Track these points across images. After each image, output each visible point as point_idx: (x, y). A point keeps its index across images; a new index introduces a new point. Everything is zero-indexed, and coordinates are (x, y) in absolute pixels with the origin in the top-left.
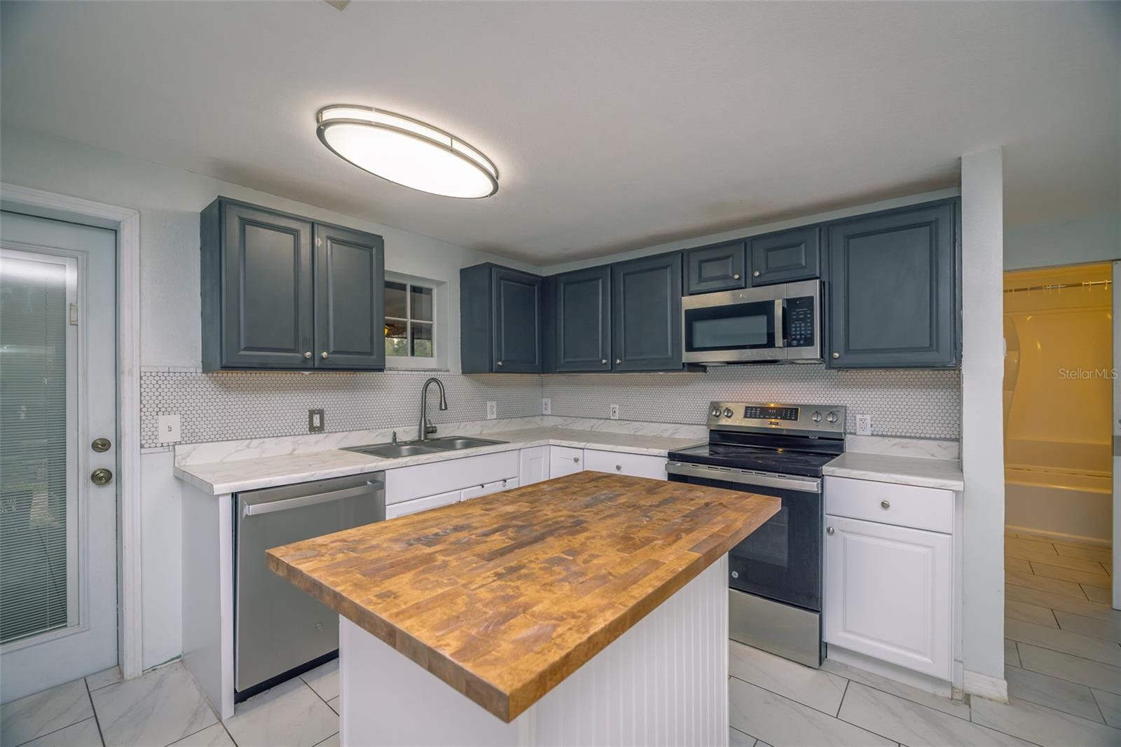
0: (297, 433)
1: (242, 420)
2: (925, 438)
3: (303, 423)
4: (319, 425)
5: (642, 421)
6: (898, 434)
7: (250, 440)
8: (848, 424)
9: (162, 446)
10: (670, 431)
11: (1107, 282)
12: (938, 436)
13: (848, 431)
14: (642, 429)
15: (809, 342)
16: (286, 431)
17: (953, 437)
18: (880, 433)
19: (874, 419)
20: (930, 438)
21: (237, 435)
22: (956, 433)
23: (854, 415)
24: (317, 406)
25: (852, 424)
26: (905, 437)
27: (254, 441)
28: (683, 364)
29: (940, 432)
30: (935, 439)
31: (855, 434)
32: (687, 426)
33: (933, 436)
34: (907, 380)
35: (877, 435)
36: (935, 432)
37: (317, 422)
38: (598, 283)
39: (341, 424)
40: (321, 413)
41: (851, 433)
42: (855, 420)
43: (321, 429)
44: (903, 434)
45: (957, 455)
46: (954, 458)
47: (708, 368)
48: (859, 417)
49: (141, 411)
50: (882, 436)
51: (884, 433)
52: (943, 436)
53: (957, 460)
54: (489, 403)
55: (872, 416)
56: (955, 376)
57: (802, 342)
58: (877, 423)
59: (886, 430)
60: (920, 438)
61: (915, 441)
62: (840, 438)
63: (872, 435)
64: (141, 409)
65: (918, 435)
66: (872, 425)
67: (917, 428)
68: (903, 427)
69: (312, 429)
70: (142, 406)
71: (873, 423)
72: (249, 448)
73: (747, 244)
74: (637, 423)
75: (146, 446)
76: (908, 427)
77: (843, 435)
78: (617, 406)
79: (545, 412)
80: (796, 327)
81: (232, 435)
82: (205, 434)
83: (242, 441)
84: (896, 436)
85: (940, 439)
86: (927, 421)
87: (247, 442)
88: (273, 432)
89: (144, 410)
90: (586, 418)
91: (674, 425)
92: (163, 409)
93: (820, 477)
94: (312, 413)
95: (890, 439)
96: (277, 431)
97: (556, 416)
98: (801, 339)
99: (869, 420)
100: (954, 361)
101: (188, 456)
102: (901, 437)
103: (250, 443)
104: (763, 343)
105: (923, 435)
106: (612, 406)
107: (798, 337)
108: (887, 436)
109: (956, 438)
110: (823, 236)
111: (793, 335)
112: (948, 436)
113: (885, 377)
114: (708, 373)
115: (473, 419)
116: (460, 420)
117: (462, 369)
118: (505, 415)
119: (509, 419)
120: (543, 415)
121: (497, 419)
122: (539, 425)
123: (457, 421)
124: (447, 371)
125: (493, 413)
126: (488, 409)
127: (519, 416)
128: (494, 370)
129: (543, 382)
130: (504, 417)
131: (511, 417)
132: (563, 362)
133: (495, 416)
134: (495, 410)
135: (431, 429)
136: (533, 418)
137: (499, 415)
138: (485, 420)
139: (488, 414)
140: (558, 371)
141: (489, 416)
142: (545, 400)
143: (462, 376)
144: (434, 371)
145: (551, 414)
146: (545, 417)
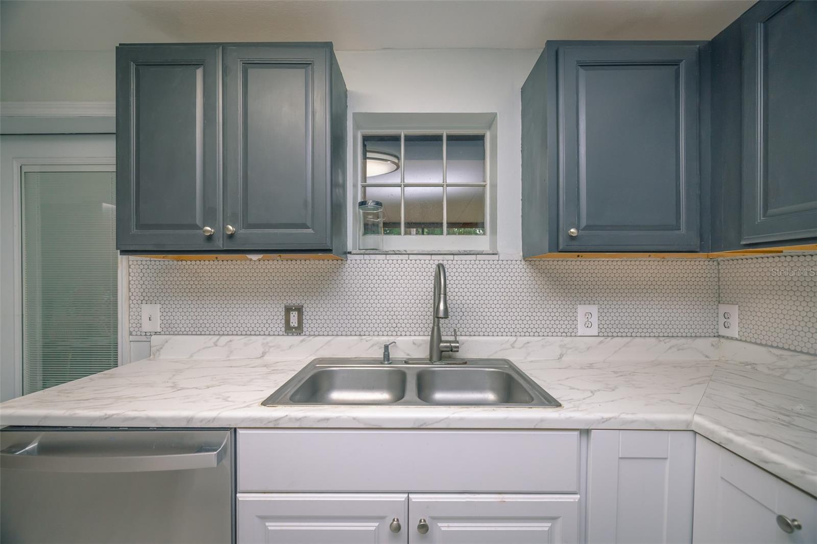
0: (272, 333)
1: (214, 314)
3: (278, 321)
4: (296, 325)
9: (146, 335)
16: (260, 329)
21: (210, 329)
24: (295, 301)
37: (294, 322)
39: (326, 325)
40: (299, 310)
43: (298, 330)
49: (130, 299)
54: (582, 310)
64: (130, 297)
69: (289, 329)
70: (131, 294)
72: (216, 345)
75: (134, 333)
79: (724, 332)
81: (205, 329)
82: (181, 325)
83: (210, 337)
87: (216, 338)
89: (132, 298)
92: (146, 298)
94: (288, 310)
96: (251, 329)
101: (161, 348)
103: (218, 340)
115: (546, 334)
116: (518, 334)
117: (523, 251)
118: (617, 330)
119: (628, 339)
120: (719, 336)
121: (598, 336)
122: (707, 356)
123: (514, 334)
124: (493, 254)
125: (590, 326)
126: (579, 318)
127: (652, 334)
128: (561, 247)
129: (719, 273)
130: (615, 334)
131: (631, 336)
132: (760, 218)
133: (594, 331)
134: (594, 320)
135: (449, 344)
136: (690, 340)
137: (603, 330)
138: (571, 336)
139: (579, 326)
140: (743, 243)
141: (581, 330)
142: (723, 308)
143: (523, 262)
144: (470, 254)
145: (737, 336)
146: (722, 340)
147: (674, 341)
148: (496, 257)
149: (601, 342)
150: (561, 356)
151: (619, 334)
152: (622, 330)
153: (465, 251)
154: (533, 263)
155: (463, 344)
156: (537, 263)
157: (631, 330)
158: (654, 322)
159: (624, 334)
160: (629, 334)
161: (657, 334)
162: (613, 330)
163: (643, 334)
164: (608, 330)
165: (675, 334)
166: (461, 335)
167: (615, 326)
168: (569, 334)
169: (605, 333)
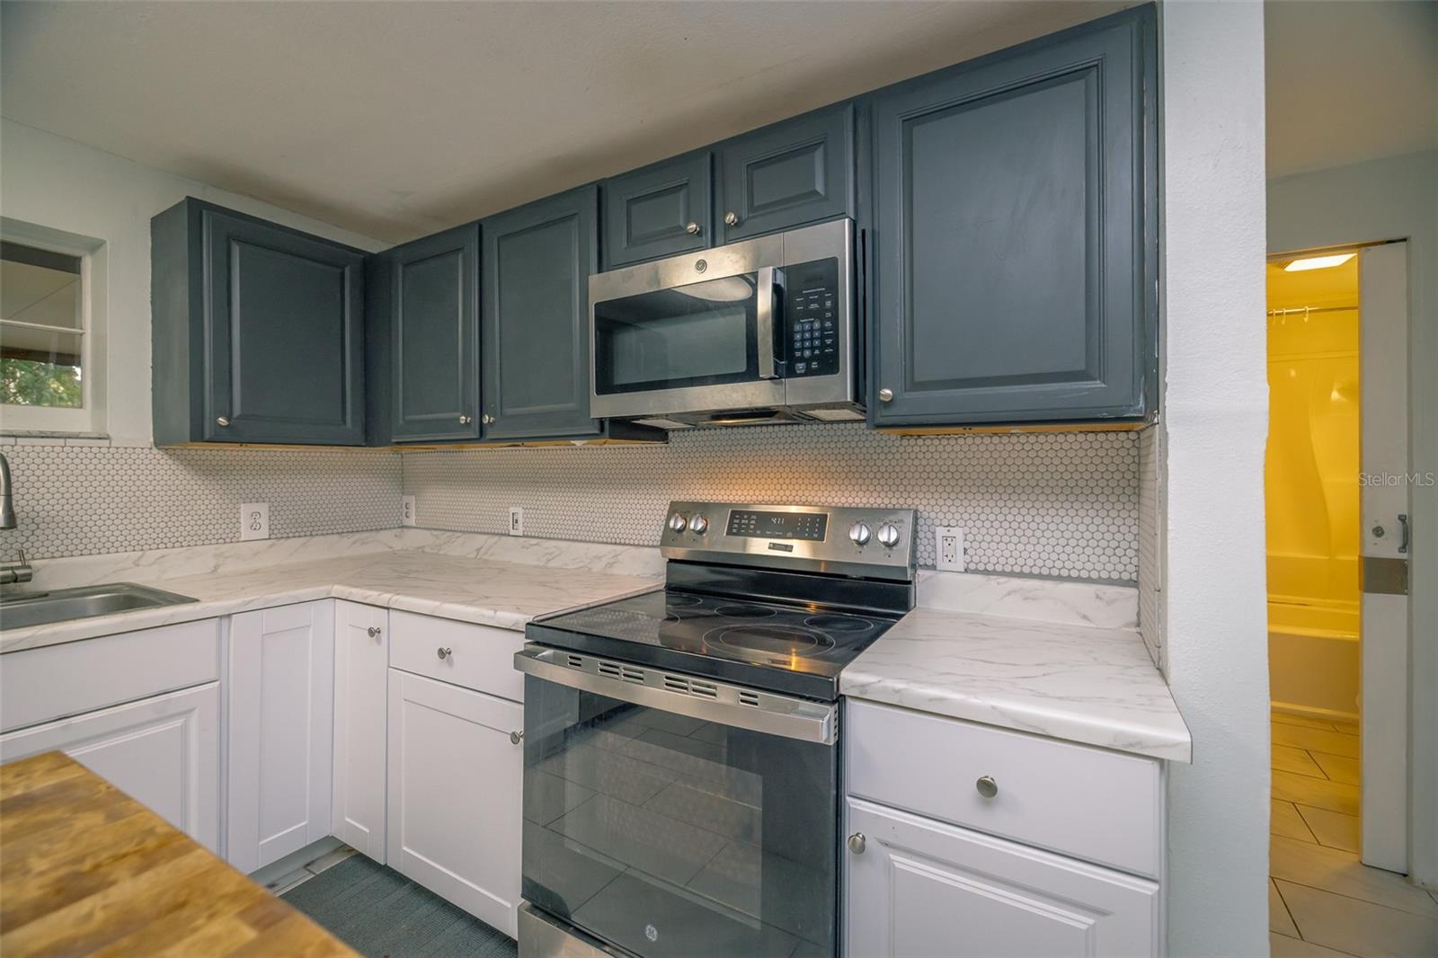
2: (1069, 579)
5: (558, 539)
6: (1017, 569)
8: (921, 548)
10: (605, 561)
11: (1308, 309)
12: (1094, 575)
13: (921, 562)
14: (560, 554)
15: (828, 364)
17: (1125, 576)
18: (981, 567)
19: (970, 537)
20: (1079, 580)
22: (1131, 568)
23: (932, 528)
25: (929, 548)
26: (1031, 576)
28: (601, 421)
29: (1099, 566)
30: (1089, 580)
31: (934, 567)
32: (633, 549)
33: (1084, 574)
34: (1032, 454)
35: (976, 572)
36: (1089, 566)
38: (458, 260)
41: (926, 567)
42: (934, 538)
44: (1027, 570)
45: (1135, 618)
46: (1128, 625)
47: (670, 434)
48: (941, 532)
50: (986, 572)
51: (990, 567)
52: (1104, 575)
53: (1134, 630)
55: (967, 530)
56: (1128, 444)
57: (814, 365)
58: (976, 545)
59: (994, 560)
60: (1060, 578)
61: (1049, 585)
62: (904, 579)
63: (966, 571)
65: (1055, 572)
66: (965, 550)
67: (1054, 556)
68: (1025, 555)
71: (967, 545)
73: (714, 156)
74: (553, 543)
76: (1035, 555)
77: (909, 572)
78: (520, 511)
79: (407, 522)
80: (803, 332)
84: (1012, 574)
85: (1099, 581)
86: (1073, 542)
90: (471, 532)
91: (610, 547)
93: (834, 702)
95: (1003, 579)
97: (423, 529)
98: (813, 358)
99: (960, 538)
100: (1141, 404)
102: (1021, 575)
104: (740, 371)
105: (1065, 573)
106: (512, 510)
107: (807, 353)
108: (994, 573)
109: (1131, 579)
110: (860, 128)
111: (798, 350)
112: (1115, 576)
113: (991, 447)
114: (671, 444)
115: (192, 543)
116: (146, 547)
117: (154, 436)
118: (293, 530)
119: (307, 538)
120: (403, 527)
121: (270, 539)
122: (391, 548)
123: (138, 548)
124: (100, 438)
125: (258, 527)
126: (242, 520)
127: (335, 531)
128: (207, 436)
129: (403, 465)
130: (291, 535)
131: (311, 535)
132: (401, 422)
133: (264, 533)
134: (264, 521)
135: (10, 572)
136: (373, 534)
137: (276, 531)
138: (231, 542)
139: (242, 529)
140: (394, 440)
141: (245, 533)
142: (406, 499)
143: (155, 451)
144: (52, 437)
145: (414, 525)
146: (405, 530)
147: (358, 536)
148: (106, 443)
149: (272, 545)
150: (216, 568)
151: (297, 534)
152: (299, 530)
153: (41, 432)
154: (171, 452)
155: (38, 571)
156: (178, 452)
157: (311, 529)
158: (338, 518)
159: (302, 534)
160: (308, 533)
161: (340, 531)
162: (288, 531)
163: (325, 532)
164: (282, 531)
165: (360, 529)
166: (33, 559)
167: (291, 526)
168: (228, 540)
169: (278, 533)
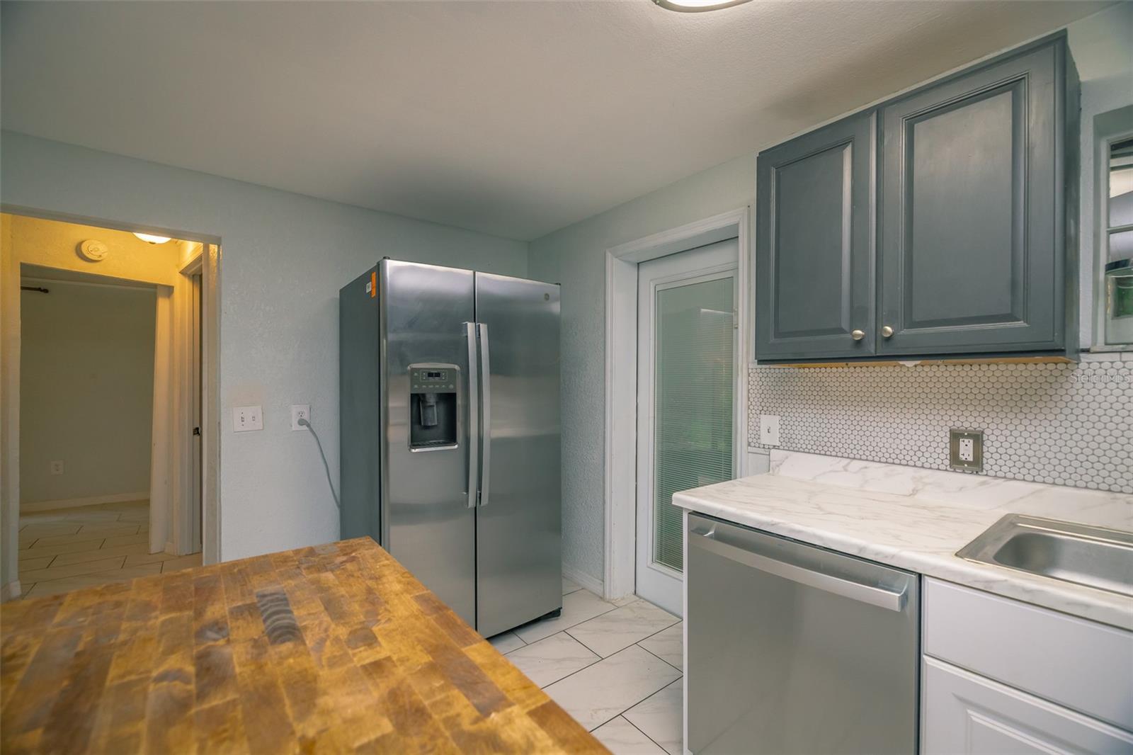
0: (927, 465)
1: (843, 431)
3: (938, 450)
4: (971, 459)
7: (848, 460)
9: (764, 448)
21: (837, 450)
24: (968, 424)
27: (855, 461)
37: (967, 453)
40: (977, 437)
43: (976, 465)
49: (749, 408)
69: (956, 461)
70: (750, 403)
72: (846, 470)
75: (752, 444)
81: (831, 449)
87: (846, 461)
88: (887, 455)
89: (751, 407)
92: (765, 408)
94: (956, 436)
96: (894, 456)
101: (781, 464)
103: (848, 464)
